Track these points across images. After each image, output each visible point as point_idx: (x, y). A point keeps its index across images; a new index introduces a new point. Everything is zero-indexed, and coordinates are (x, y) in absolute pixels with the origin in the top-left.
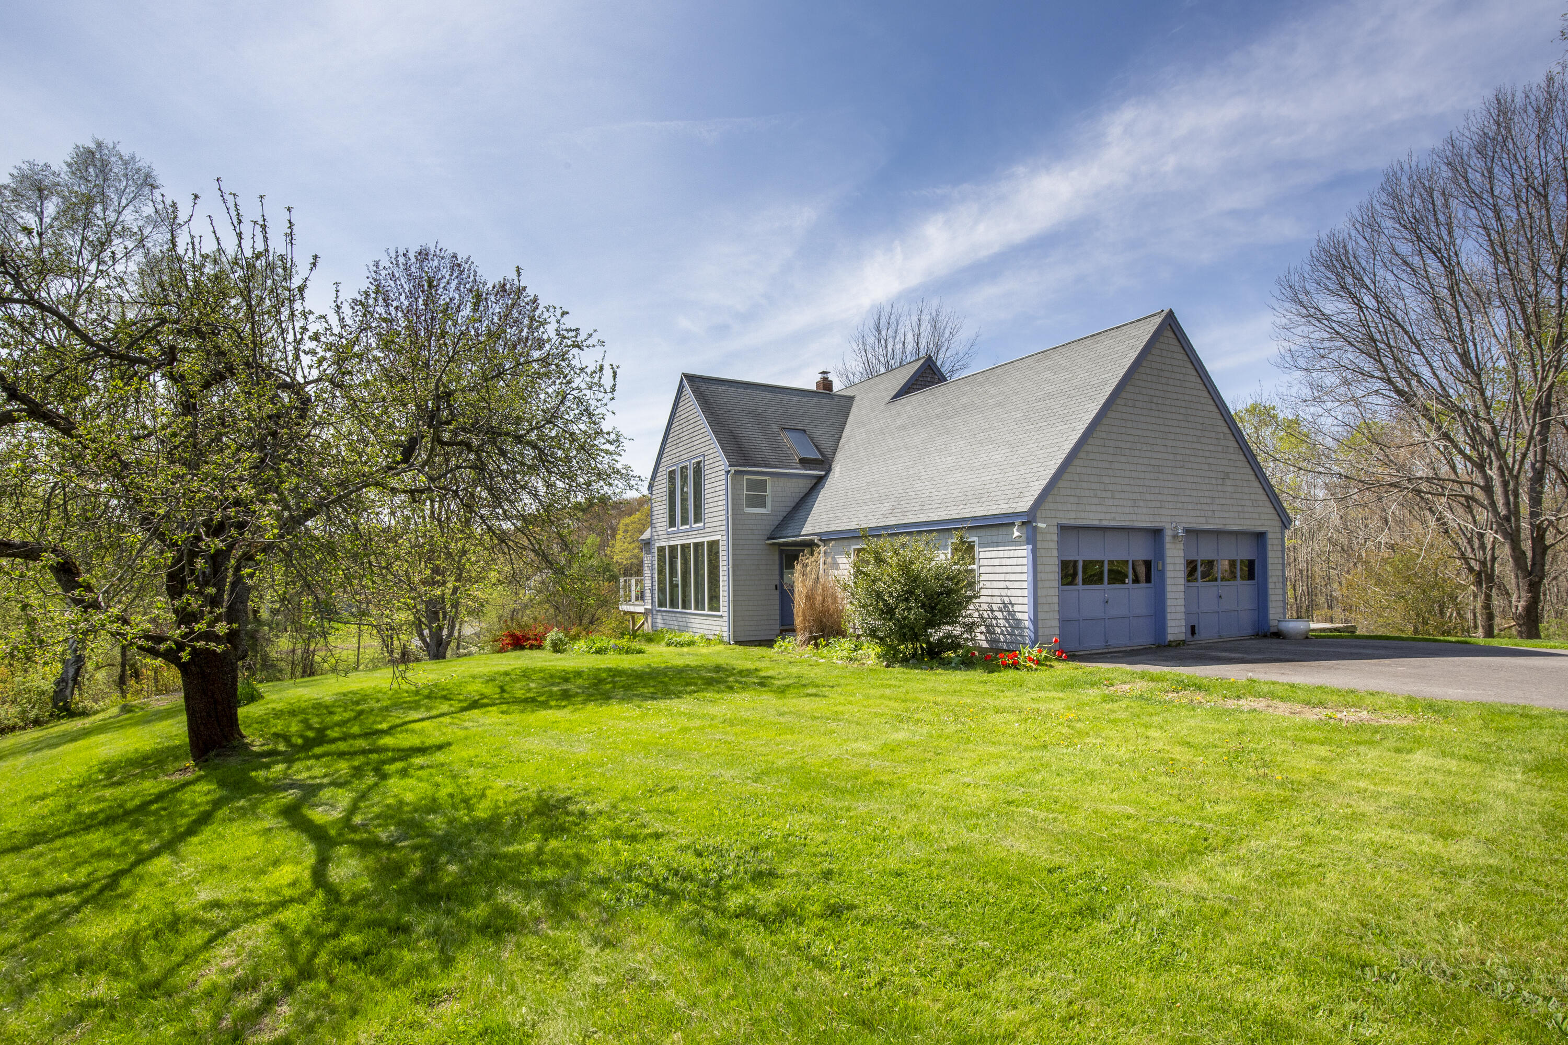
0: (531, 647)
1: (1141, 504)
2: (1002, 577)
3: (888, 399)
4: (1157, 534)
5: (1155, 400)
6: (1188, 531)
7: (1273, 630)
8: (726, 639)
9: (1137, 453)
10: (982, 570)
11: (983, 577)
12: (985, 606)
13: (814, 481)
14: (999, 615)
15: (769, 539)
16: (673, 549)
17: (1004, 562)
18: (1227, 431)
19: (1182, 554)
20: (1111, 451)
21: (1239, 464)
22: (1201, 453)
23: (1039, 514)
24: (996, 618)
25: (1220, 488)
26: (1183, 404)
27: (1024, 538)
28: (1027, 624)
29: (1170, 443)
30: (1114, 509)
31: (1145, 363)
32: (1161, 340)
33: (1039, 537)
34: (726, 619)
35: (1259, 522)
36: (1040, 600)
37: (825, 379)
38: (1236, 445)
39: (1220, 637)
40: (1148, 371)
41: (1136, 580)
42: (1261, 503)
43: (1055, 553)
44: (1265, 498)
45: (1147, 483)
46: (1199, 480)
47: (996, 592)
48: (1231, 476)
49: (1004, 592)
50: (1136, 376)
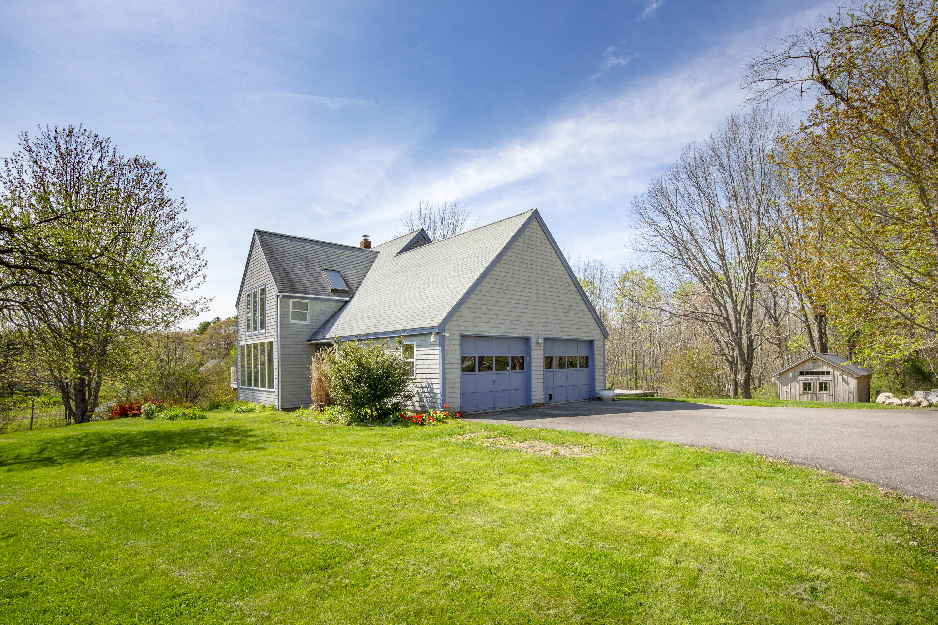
0: (135, 415)
1: (516, 323)
2: (427, 366)
3: (395, 254)
4: (527, 340)
5: (526, 262)
6: (546, 340)
7: (597, 396)
8: (277, 407)
9: (514, 293)
10: (418, 362)
11: (418, 367)
12: (419, 385)
13: (342, 304)
14: (426, 390)
15: (308, 341)
16: (249, 346)
17: (429, 357)
18: (570, 281)
19: (542, 352)
20: (497, 290)
21: (578, 301)
22: (554, 294)
23: (446, 328)
24: (424, 392)
25: (566, 314)
26: (544, 265)
27: (437, 342)
28: (439, 395)
29: (535, 287)
30: (498, 326)
31: (519, 240)
32: (530, 226)
33: (447, 342)
34: (276, 394)
35: (590, 335)
36: (447, 381)
37: (366, 240)
38: (576, 290)
39: (567, 400)
40: (522, 244)
41: (514, 368)
42: (591, 324)
43: (458, 352)
44: (593, 321)
45: (520, 310)
46: (553, 310)
47: (424, 376)
48: (573, 308)
49: (428, 376)
50: (514, 247)
